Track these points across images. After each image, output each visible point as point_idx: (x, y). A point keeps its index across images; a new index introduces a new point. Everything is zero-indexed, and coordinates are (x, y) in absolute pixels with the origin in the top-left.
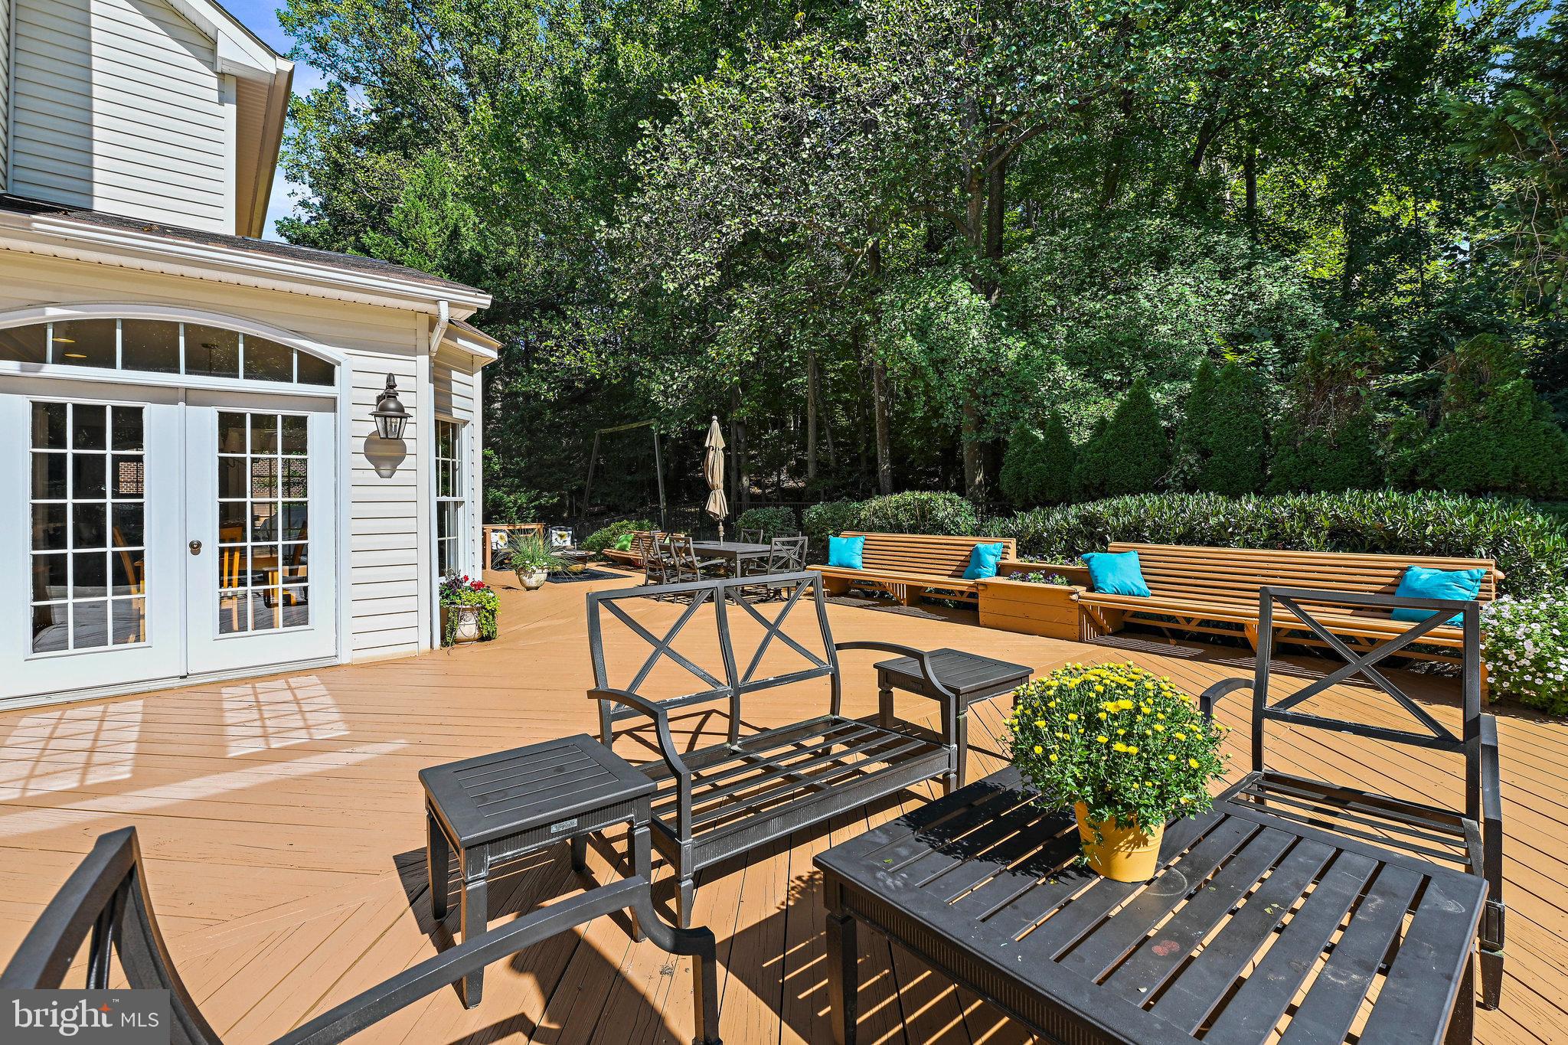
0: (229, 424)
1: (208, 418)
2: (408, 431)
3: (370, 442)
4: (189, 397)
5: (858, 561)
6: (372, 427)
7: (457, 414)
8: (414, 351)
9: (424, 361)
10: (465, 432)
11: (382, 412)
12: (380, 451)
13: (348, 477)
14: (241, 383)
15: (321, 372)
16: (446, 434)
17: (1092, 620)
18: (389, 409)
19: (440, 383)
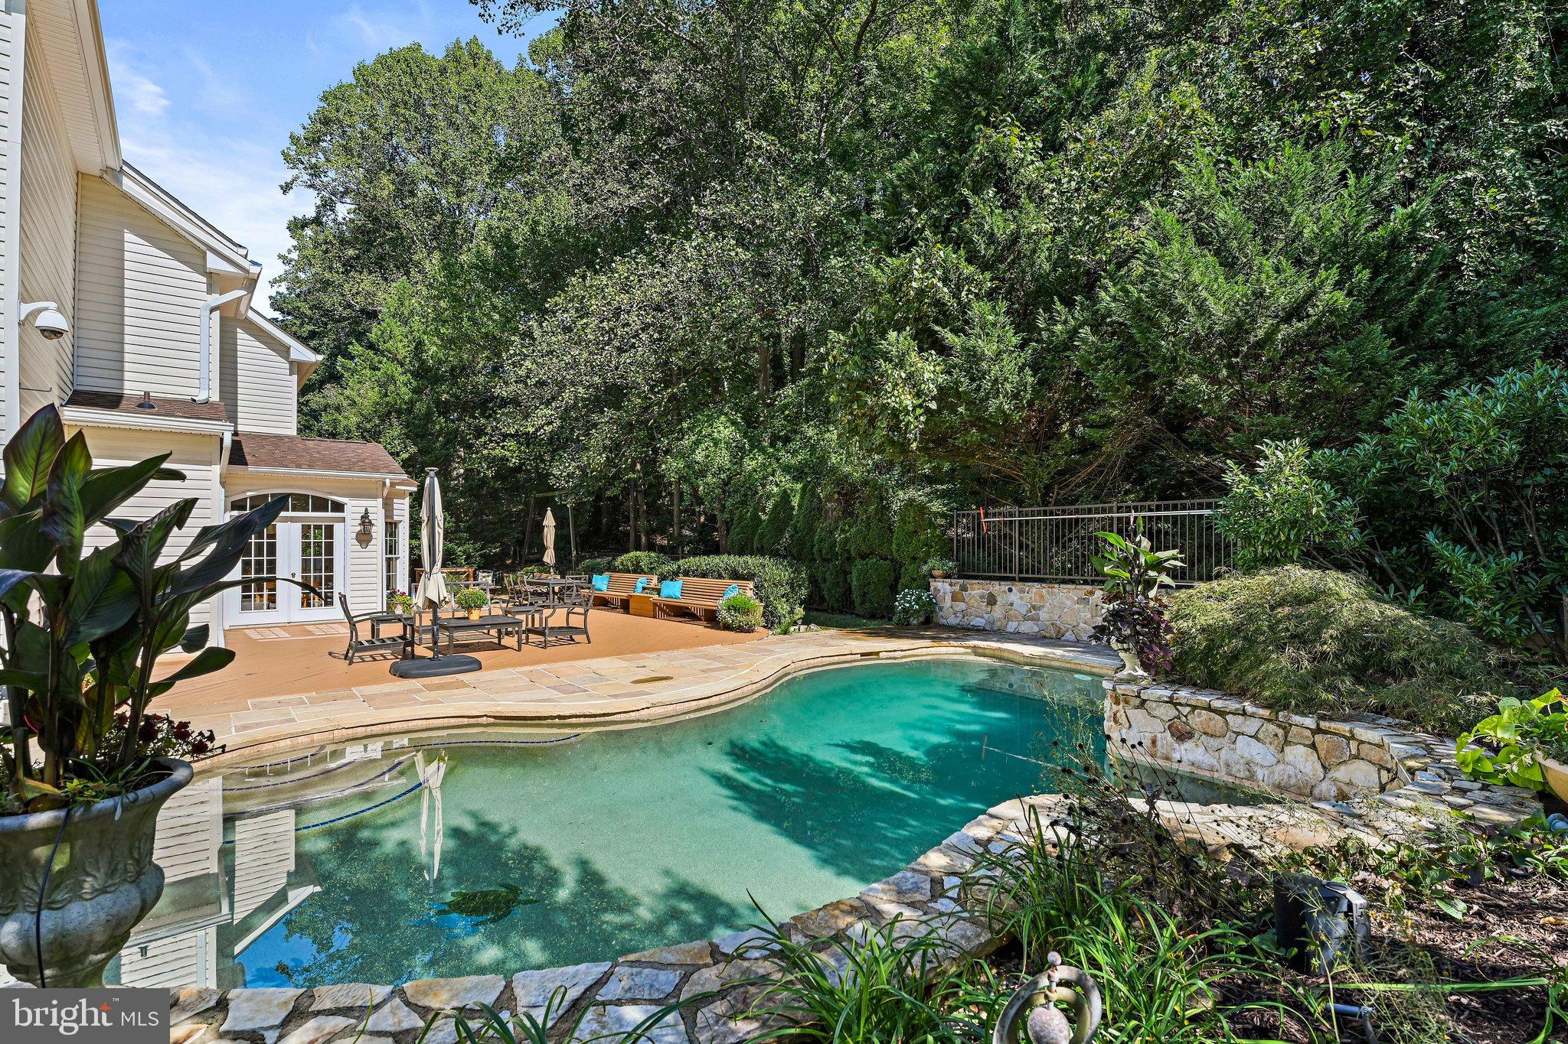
0: (306, 530)
1: (298, 526)
2: (374, 529)
3: (358, 534)
4: (292, 520)
5: (604, 588)
6: (359, 528)
7: (396, 518)
8: (375, 497)
9: (380, 501)
10: (400, 526)
11: (363, 523)
12: (365, 537)
13: (350, 548)
14: (310, 514)
15: (338, 507)
16: (391, 527)
17: (661, 609)
18: (366, 521)
19: (388, 506)
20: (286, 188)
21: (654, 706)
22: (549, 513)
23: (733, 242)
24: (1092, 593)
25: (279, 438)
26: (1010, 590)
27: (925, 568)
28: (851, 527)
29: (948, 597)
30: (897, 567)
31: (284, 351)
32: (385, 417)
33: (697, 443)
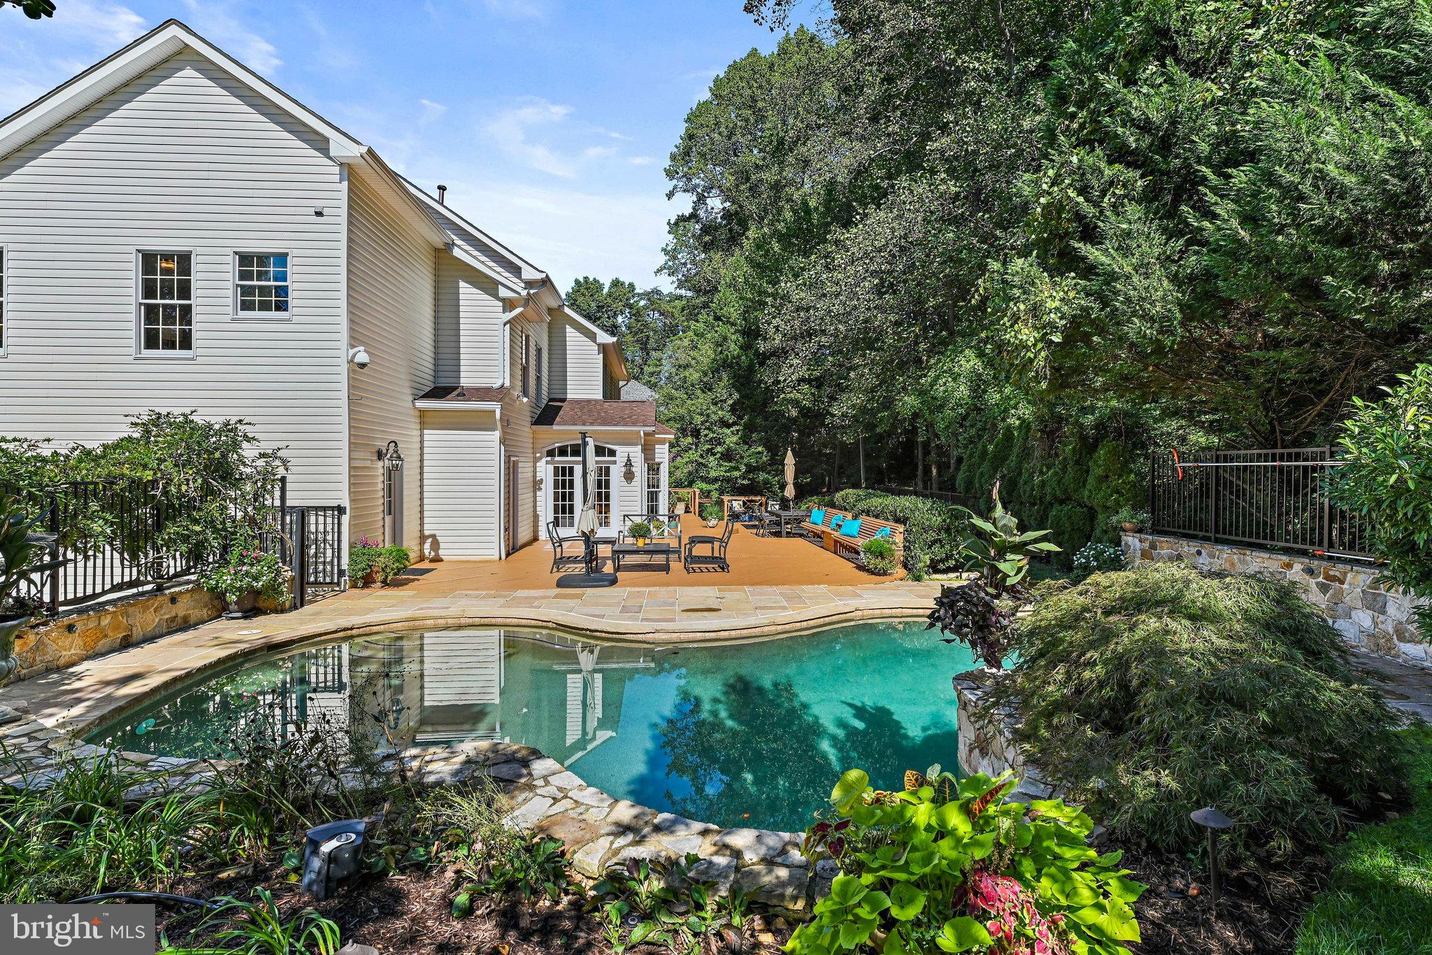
2: (635, 469)
3: (625, 473)
5: (820, 521)
6: (625, 469)
7: (657, 460)
8: (636, 444)
9: (641, 447)
10: (662, 466)
11: (627, 465)
12: (630, 476)
13: (620, 484)
15: (612, 453)
17: (842, 545)
18: (629, 464)
19: (648, 451)
20: (670, 195)
21: (657, 631)
22: (789, 453)
23: (943, 175)
24: (1289, 566)
25: (589, 401)
26: (1199, 553)
27: (1114, 519)
28: (1049, 468)
29: (1139, 554)
30: (1092, 514)
31: (592, 336)
32: (715, 371)
33: (937, 378)
